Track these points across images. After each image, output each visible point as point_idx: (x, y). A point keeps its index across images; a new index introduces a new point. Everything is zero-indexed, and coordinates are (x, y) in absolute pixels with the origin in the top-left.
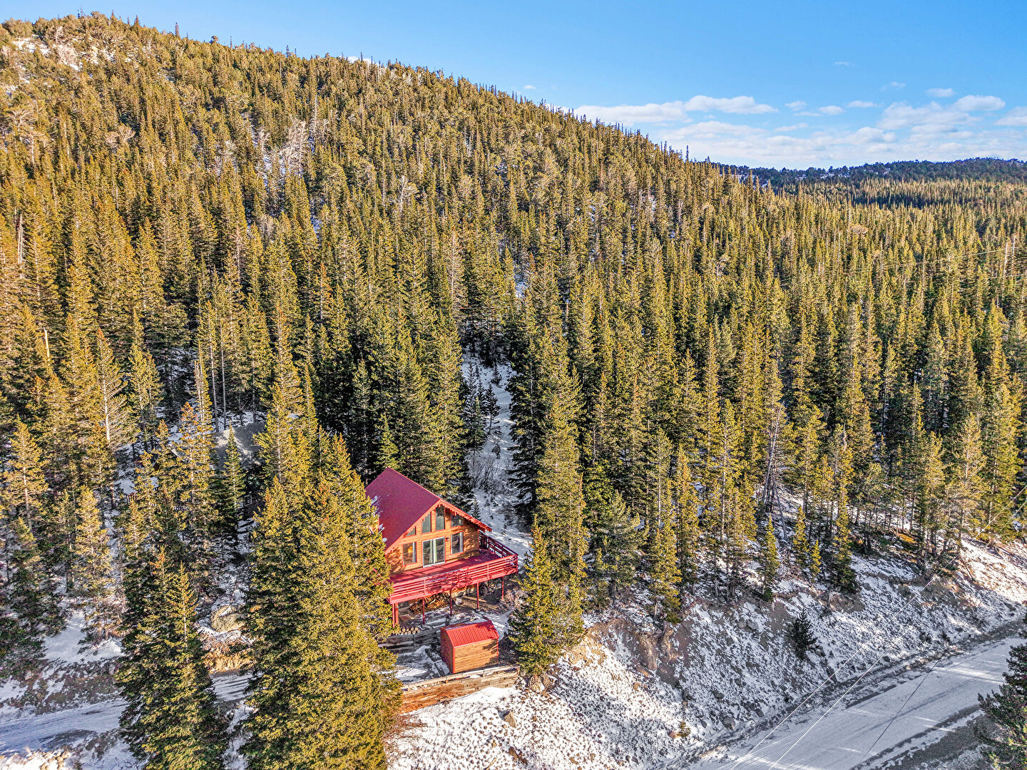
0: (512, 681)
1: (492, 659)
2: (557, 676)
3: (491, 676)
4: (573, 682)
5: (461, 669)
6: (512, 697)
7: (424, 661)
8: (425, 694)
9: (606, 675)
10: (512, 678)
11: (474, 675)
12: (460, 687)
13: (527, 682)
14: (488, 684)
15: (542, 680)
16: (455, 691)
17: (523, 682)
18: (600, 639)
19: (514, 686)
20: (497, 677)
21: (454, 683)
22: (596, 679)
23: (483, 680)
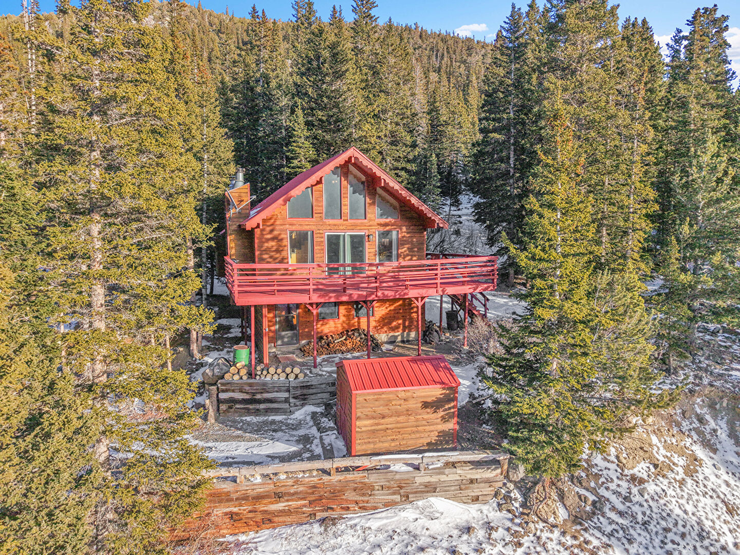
0: (489, 490)
1: (443, 434)
2: (594, 491)
3: (439, 471)
4: (636, 508)
5: (370, 448)
6: (489, 527)
7: (302, 432)
8: (279, 496)
9: (708, 501)
10: (489, 482)
11: (399, 466)
12: (364, 489)
13: (525, 496)
14: (431, 489)
15: (562, 496)
16: (350, 495)
17: (516, 494)
18: (678, 425)
19: (494, 503)
20: (452, 476)
21: (350, 476)
22: (690, 508)
23: (421, 478)
